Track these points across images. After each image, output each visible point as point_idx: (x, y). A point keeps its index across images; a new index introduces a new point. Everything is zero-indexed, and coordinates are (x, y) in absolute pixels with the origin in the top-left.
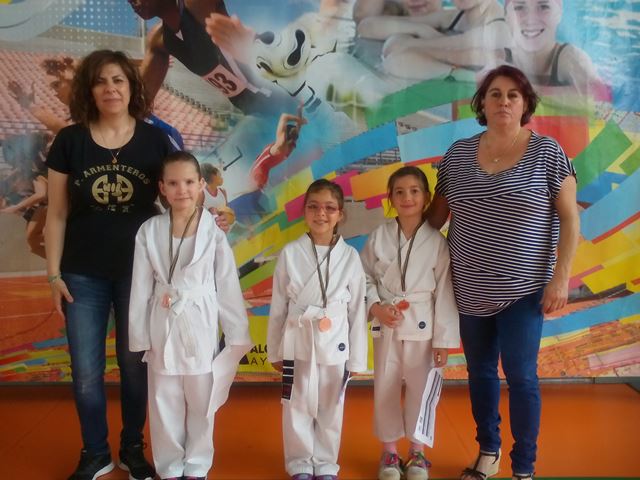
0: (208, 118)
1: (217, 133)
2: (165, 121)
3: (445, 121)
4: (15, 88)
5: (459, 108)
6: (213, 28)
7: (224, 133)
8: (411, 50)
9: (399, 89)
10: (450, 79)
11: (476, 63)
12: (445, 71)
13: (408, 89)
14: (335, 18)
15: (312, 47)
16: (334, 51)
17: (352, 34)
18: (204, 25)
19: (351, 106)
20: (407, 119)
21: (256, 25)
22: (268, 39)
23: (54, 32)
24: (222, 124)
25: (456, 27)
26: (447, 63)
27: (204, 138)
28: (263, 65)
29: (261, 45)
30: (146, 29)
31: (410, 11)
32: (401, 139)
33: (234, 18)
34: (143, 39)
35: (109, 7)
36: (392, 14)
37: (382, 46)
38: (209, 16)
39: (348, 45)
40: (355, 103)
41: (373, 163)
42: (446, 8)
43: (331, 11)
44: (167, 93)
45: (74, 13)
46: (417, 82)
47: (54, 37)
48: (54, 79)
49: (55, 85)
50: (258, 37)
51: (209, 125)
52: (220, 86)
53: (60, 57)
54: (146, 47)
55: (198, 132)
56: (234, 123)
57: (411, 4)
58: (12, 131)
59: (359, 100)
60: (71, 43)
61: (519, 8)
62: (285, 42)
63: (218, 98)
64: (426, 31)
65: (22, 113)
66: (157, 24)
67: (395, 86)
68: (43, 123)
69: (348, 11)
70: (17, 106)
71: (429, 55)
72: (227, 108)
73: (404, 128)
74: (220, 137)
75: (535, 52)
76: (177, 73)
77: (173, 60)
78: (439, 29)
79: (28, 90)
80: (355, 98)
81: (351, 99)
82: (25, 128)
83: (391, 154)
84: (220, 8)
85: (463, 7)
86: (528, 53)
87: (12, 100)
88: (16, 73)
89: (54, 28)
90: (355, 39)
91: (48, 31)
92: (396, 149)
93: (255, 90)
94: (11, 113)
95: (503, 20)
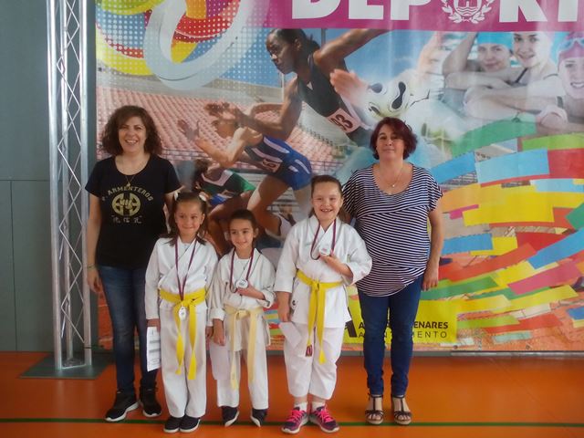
0: (330, 148)
1: (336, 160)
2: (299, 151)
3: (513, 152)
4: (183, 125)
5: (523, 142)
6: (335, 80)
7: (342, 160)
8: (486, 97)
9: (477, 127)
10: (517, 120)
11: (535, 108)
12: (512, 114)
13: (484, 127)
14: (429, 73)
15: (411, 95)
16: (427, 98)
17: (442, 85)
18: (329, 79)
19: (440, 140)
20: (484, 150)
21: (369, 79)
22: (378, 89)
23: (215, 84)
24: (340, 153)
25: (521, 81)
26: (514, 108)
27: (327, 164)
28: (374, 109)
29: (372, 94)
30: (285, 81)
31: (486, 68)
32: (478, 166)
33: (352, 73)
34: (283, 89)
35: (257, 64)
36: (471, 70)
37: (463, 95)
38: (333, 71)
39: (438, 94)
40: (442, 138)
41: (455, 183)
42: (513, 66)
43: (426, 67)
44: (300, 130)
45: (232, 69)
46: (491, 122)
47: (215, 87)
48: (215, 118)
49: (215, 123)
50: (369, 87)
51: (331, 154)
52: (340, 125)
53: (219, 103)
54: (285, 95)
55: (322, 159)
56: (349, 152)
57: (487, 63)
58: (180, 158)
59: (446, 135)
60: (229, 92)
61: (569, 66)
62: (390, 92)
63: (339, 133)
64: (497, 83)
65: (189, 144)
66: (293, 77)
67: (473, 125)
68: (205, 151)
69: (439, 68)
70: (185, 139)
71: (501, 102)
72: (345, 141)
73: (480, 158)
74: (338, 163)
75: (581, 99)
76: (307, 115)
77: (305, 105)
78: (508, 82)
79: (194, 127)
80: (443, 134)
81: (439, 134)
82: (191, 155)
83: (470, 177)
84: (342, 66)
85: (526, 66)
86: (575, 100)
87: (181, 134)
88: (185, 114)
89: (217, 80)
90: (444, 89)
91: (211, 83)
92: (474, 173)
93: (367, 128)
94: (179, 144)
95: (556, 75)
